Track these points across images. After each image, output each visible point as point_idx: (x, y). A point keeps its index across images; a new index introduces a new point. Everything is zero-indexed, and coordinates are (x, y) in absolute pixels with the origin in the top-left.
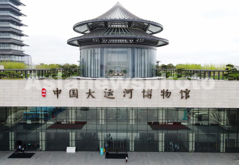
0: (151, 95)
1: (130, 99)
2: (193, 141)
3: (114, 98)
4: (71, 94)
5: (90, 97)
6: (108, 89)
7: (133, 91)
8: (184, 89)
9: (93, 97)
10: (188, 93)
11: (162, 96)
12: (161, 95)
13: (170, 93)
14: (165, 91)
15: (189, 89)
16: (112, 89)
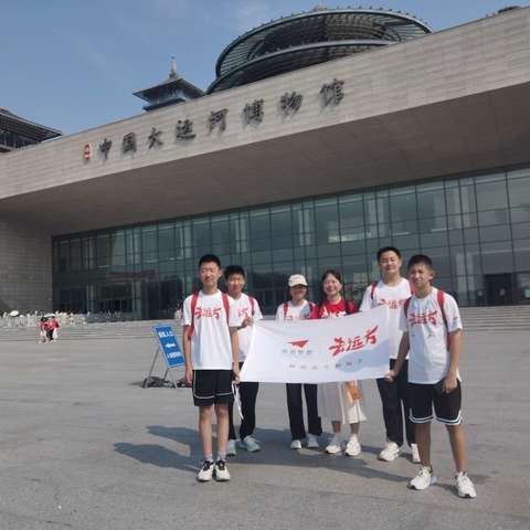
1: (222, 133)
3: (194, 136)
6: (183, 120)
7: (226, 113)
8: (329, 82)
9: (160, 143)
10: (339, 89)
11: (284, 110)
13: (301, 98)
15: (340, 79)
16: (190, 119)
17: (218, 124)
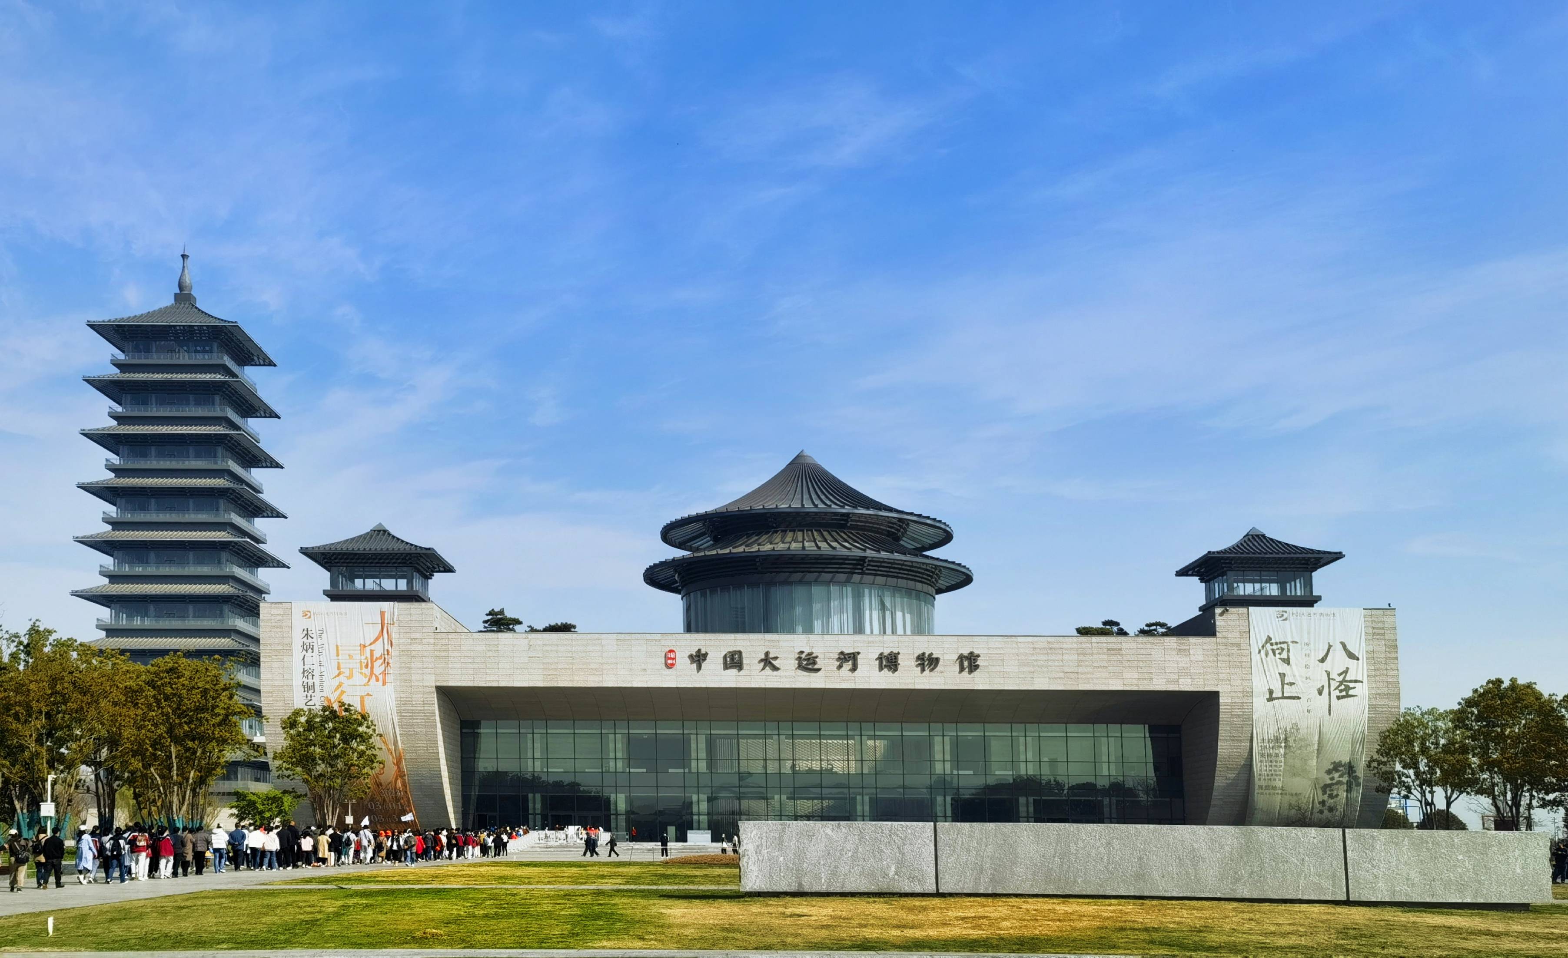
0: (896, 665)
1: (852, 674)
3: (818, 670)
4: (729, 662)
5: (769, 667)
6: (807, 650)
7: (858, 657)
8: (966, 652)
9: (775, 668)
10: (976, 660)
11: (921, 667)
12: (919, 664)
13: (938, 660)
14: (926, 656)
15: (976, 652)
16: (815, 651)
17: (848, 665)
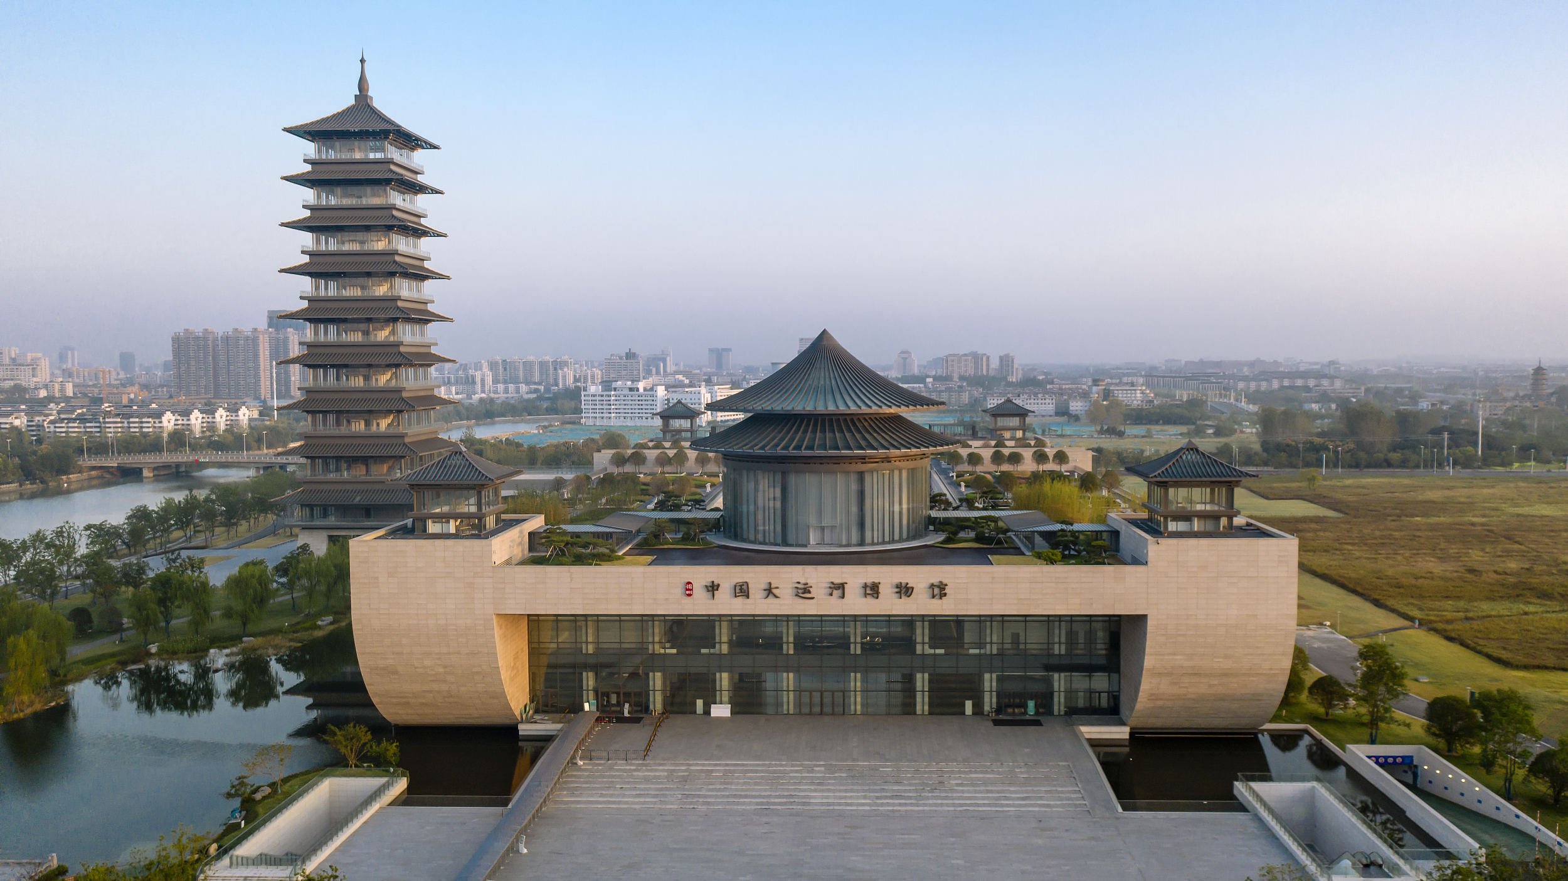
0: (878, 593)
1: (841, 601)
2: (991, 691)
3: (813, 598)
4: (738, 591)
5: (771, 595)
6: (803, 581)
7: (845, 585)
8: (936, 581)
9: (776, 597)
10: (944, 589)
11: (898, 595)
12: (897, 593)
13: (913, 588)
14: (903, 585)
15: (945, 581)
16: (810, 582)
17: (836, 593)
